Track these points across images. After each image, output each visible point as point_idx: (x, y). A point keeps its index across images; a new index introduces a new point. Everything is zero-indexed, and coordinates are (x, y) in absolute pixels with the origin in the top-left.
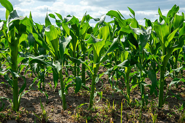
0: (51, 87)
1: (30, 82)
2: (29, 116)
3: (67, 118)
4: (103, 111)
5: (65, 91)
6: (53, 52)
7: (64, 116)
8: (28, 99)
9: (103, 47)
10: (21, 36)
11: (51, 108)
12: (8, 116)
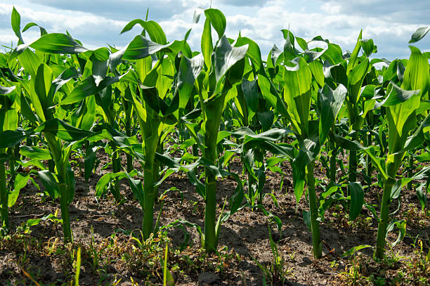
0: (276, 203)
1: (226, 190)
2: (243, 266)
3: (327, 277)
4: (415, 268)
5: (320, 212)
6: (298, 123)
7: (320, 271)
8: (230, 227)
9: (414, 112)
10: (231, 87)
11: (285, 251)
12: (199, 263)
